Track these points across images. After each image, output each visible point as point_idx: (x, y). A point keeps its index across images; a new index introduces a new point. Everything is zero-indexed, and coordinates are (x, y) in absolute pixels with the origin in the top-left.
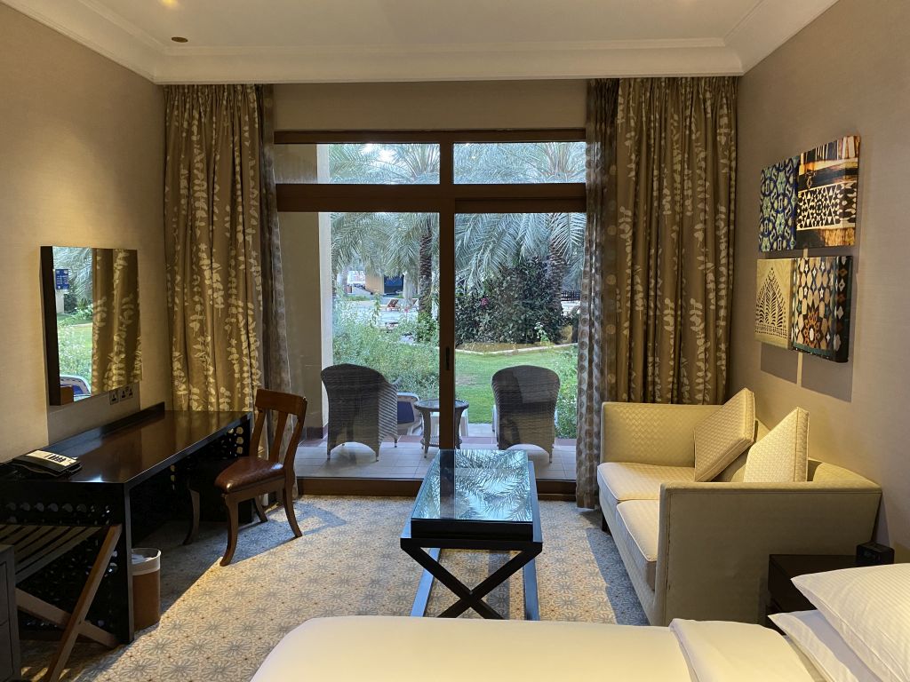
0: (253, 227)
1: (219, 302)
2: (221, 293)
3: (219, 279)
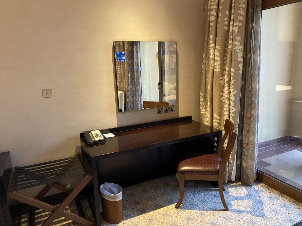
1: (217, 68)
3: (218, 55)
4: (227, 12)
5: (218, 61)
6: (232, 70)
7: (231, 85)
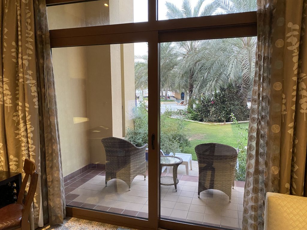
0: (29, 55)
1: (8, 103)
2: (10, 97)
3: (8, 88)
4: (14, 44)
5: (8, 95)
6: (27, 105)
7: (27, 121)
